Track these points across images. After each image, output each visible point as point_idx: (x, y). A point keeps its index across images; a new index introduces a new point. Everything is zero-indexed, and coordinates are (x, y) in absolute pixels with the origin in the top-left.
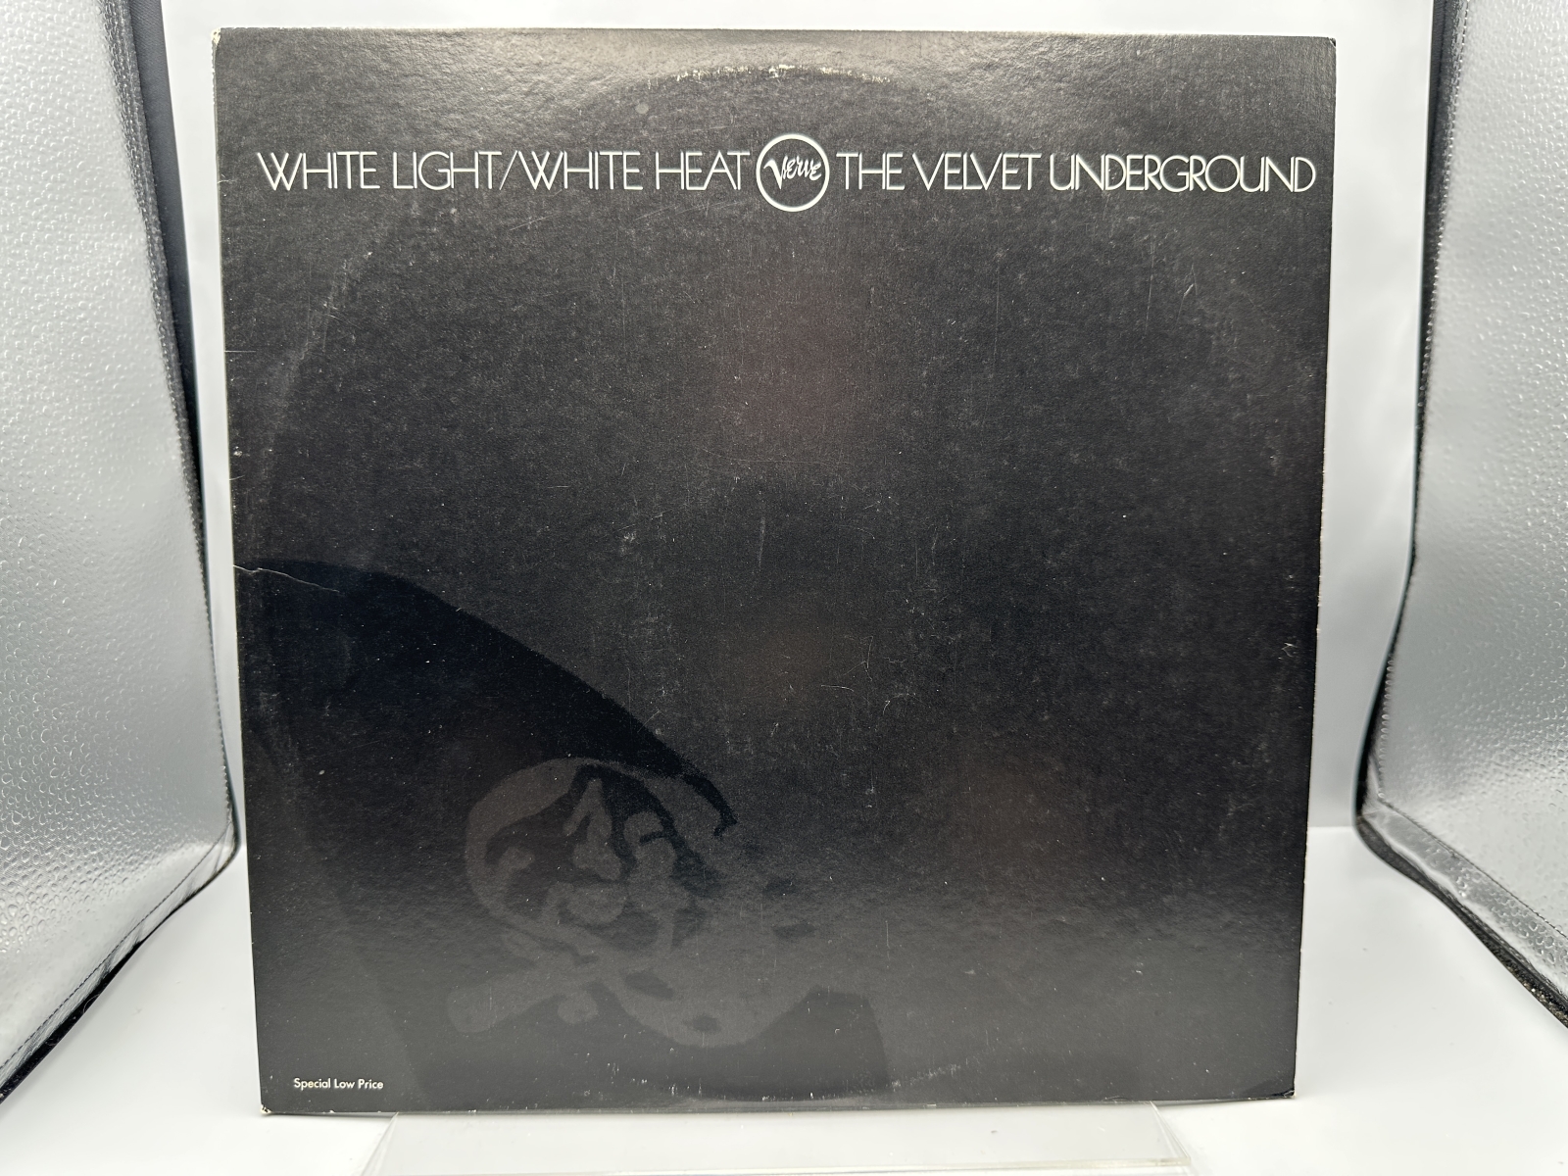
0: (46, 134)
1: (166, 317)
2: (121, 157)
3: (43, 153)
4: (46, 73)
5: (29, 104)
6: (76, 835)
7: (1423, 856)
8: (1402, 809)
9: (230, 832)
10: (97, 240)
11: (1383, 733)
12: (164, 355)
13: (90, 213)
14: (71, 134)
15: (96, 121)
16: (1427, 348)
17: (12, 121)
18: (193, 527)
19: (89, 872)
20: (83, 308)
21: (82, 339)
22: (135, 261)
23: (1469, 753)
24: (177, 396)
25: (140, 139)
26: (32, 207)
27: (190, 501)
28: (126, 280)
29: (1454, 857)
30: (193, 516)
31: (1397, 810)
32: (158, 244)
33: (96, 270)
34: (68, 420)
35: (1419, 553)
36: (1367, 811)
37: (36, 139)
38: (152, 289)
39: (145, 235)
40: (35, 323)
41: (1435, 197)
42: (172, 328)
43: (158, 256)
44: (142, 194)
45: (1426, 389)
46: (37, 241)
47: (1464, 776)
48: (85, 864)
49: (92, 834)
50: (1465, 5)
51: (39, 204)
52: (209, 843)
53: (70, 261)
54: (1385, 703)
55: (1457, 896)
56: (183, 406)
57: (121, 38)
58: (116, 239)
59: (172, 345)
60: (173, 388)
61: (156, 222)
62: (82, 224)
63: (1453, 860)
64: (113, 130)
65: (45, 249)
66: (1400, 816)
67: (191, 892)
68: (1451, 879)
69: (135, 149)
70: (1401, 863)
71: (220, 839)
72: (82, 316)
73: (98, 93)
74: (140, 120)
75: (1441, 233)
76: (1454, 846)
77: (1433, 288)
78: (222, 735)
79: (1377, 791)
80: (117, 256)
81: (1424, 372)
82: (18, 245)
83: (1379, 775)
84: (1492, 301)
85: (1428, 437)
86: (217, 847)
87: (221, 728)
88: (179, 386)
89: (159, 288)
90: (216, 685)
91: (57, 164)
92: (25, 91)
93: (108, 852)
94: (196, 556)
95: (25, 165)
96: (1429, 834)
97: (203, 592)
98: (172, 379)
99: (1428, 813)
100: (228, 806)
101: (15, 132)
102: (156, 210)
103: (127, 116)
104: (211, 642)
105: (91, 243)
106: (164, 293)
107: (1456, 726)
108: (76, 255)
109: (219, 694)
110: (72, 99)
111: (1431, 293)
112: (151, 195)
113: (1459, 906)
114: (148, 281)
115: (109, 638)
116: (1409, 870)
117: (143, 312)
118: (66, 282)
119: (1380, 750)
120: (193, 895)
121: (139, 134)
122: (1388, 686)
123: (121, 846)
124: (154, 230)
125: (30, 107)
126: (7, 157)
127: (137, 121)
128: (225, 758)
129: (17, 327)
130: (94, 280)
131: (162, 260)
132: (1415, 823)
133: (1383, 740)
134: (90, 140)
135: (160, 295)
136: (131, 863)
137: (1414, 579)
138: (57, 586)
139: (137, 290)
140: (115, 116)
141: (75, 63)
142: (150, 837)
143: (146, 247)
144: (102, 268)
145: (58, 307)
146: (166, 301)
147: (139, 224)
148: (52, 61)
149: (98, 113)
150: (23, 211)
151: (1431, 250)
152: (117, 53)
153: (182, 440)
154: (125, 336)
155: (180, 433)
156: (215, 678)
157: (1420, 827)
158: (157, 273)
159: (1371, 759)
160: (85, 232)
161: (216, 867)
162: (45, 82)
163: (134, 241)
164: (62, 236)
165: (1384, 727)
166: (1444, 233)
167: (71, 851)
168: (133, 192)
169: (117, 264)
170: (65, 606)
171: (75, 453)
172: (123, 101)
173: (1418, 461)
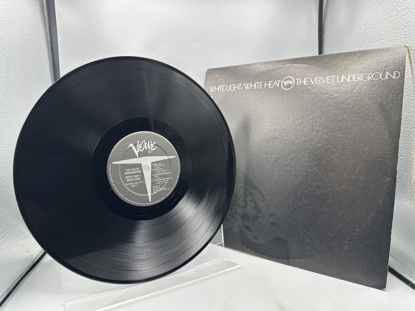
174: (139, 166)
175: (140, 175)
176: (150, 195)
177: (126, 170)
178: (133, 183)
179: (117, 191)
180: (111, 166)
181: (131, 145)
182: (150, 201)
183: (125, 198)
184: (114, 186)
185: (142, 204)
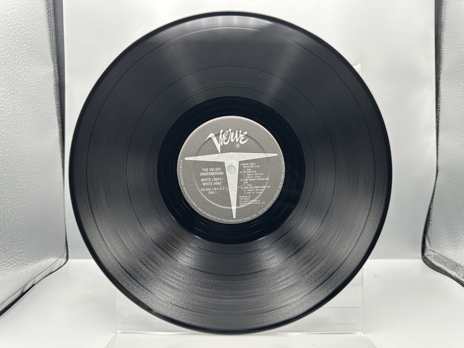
0: (26, 34)
1: (57, 94)
2: (48, 45)
3: (25, 39)
4: (28, 17)
5: (22, 25)
7: (446, 266)
9: (65, 254)
10: (39, 67)
11: (430, 228)
12: (56, 105)
13: (37, 59)
14: (34, 35)
15: (41, 33)
16: (438, 107)
17: (17, 29)
20: (33, 86)
21: (32, 95)
22: (50, 75)
23: (460, 230)
25: (54, 42)
26: (20, 54)
27: (61, 149)
28: (46, 80)
29: (456, 265)
30: (61, 154)
31: (436, 253)
32: (57, 73)
33: (38, 76)
35: (439, 169)
36: (426, 254)
37: (23, 35)
38: (54, 85)
39: (53, 69)
40: (18, 87)
41: (438, 63)
42: (59, 98)
43: (57, 76)
44: (53, 57)
45: (439, 119)
46: (21, 64)
47: (459, 238)
50: (444, 7)
51: (23, 53)
52: (58, 257)
53: (30, 72)
54: (430, 218)
55: (459, 277)
56: (61, 121)
57: (51, 13)
58: (44, 68)
59: (59, 103)
60: (58, 115)
61: (57, 66)
62: (35, 62)
63: (456, 266)
64: (46, 37)
65: (23, 67)
66: (437, 254)
67: (52, 272)
68: (456, 273)
69: (52, 44)
70: (439, 269)
71: (61, 257)
72: (33, 88)
73: (43, 26)
74: (54, 37)
76: (456, 262)
77: (439, 89)
78: (65, 223)
79: (429, 247)
80: (45, 73)
81: (438, 114)
82: (15, 64)
83: (429, 241)
84: (459, 90)
85: (440, 134)
86: (60, 260)
87: (65, 221)
88: (60, 115)
89: (56, 85)
90: (64, 207)
91: (29, 43)
92: (21, 20)
94: (61, 166)
95: (19, 42)
96: (448, 259)
97: (63, 177)
98: (58, 112)
99: (447, 252)
100: (66, 246)
101: (17, 32)
102: (57, 63)
103: (51, 34)
104: (64, 193)
105: (37, 68)
106: (57, 87)
107: (455, 222)
108: (32, 70)
110: (35, 26)
112: (56, 58)
113: (460, 281)
114: (53, 82)
115: (32, 185)
116: (441, 271)
117: (51, 91)
118: (29, 77)
119: (429, 233)
121: (54, 41)
122: (431, 213)
124: (56, 68)
125: (23, 25)
126: (15, 38)
127: (53, 37)
128: (66, 230)
129: (13, 87)
130: (37, 78)
132: (443, 256)
133: (430, 230)
134: (39, 38)
137: (438, 178)
138: (18, 166)
139: (49, 84)
143: (53, 72)
144: (40, 75)
145: (26, 84)
146: (58, 90)
147: (52, 66)
148: (30, 14)
149: (42, 31)
150: (18, 55)
151: (438, 78)
152: (49, 16)
153: (59, 131)
154: (45, 96)
155: (59, 128)
156: (64, 205)
157: (444, 257)
158: (56, 81)
159: (426, 237)
160: (35, 64)
161: (60, 265)
162: (28, 19)
164: (28, 64)
165: (430, 226)
166: (442, 72)
168: (50, 56)
169: (44, 75)
170: (20, 172)
171: (27, 127)
172: (50, 30)
173: (437, 141)
174: (221, 165)
175: (221, 179)
176: (234, 208)
177: (203, 169)
178: (211, 189)
179: (189, 198)
180: (183, 163)
181: (211, 135)
182: (234, 217)
183: (198, 208)
184: (185, 190)
185: (222, 219)
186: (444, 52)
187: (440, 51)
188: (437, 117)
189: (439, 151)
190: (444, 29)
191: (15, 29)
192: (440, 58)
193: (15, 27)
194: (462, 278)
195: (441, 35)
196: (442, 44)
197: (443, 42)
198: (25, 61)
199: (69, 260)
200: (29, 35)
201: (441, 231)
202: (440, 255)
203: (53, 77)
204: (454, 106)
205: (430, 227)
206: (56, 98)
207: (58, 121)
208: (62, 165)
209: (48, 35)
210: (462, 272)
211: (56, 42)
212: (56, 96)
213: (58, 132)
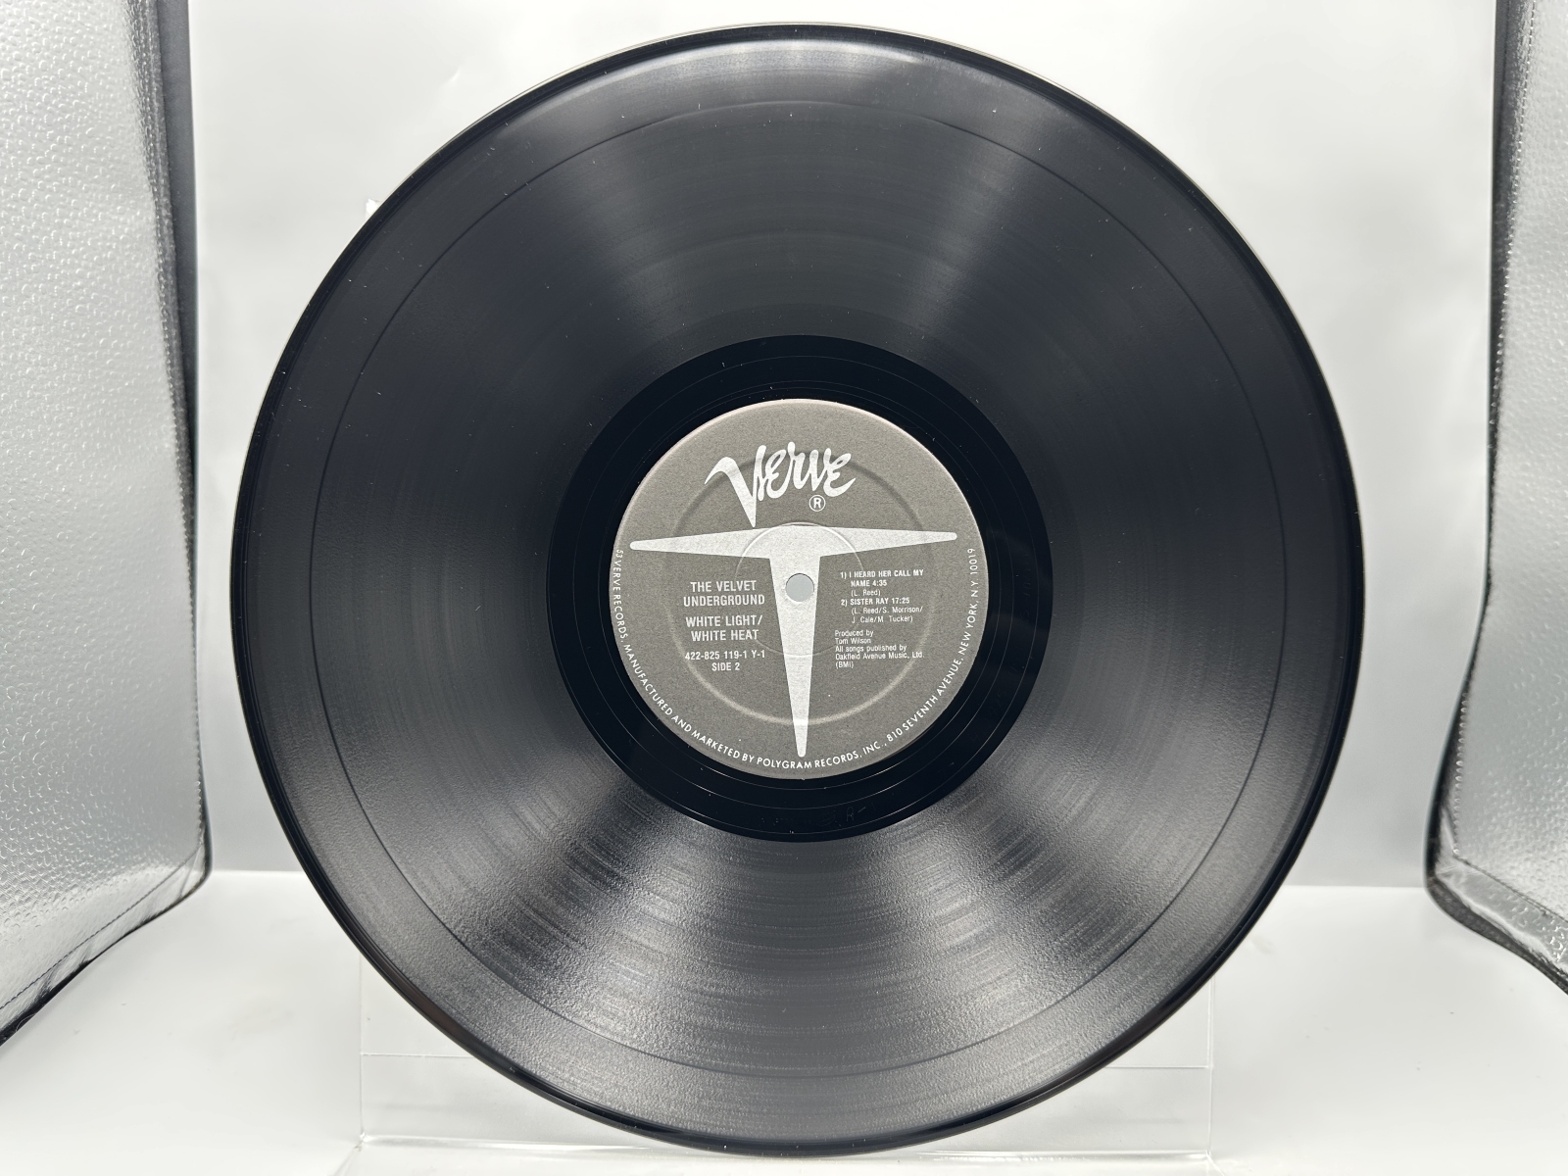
0: (55, 94)
1: (170, 302)
2: (134, 131)
3: (50, 112)
4: (60, 33)
5: (39, 60)
6: (21, 828)
7: (1508, 915)
8: (1481, 867)
9: (200, 854)
10: (101, 210)
11: (1457, 782)
12: (165, 340)
13: (96, 181)
14: (81, 98)
15: (110, 91)
16: (1498, 362)
17: (20, 75)
18: (182, 521)
19: (33, 872)
20: (81, 276)
21: (77, 307)
22: (141, 238)
23: (1561, 796)
24: (177, 384)
25: (156, 119)
26: (33, 164)
27: (182, 494)
28: (129, 256)
29: (1545, 914)
30: (183, 509)
31: (1476, 868)
32: (168, 228)
33: (98, 240)
34: (52, 387)
35: (1495, 580)
36: (1441, 870)
37: (44, 97)
38: (157, 270)
39: (154, 214)
40: (27, 282)
41: (1503, 205)
42: (176, 314)
43: (166, 239)
44: (154, 173)
45: (1498, 404)
46: (37, 200)
47: (1556, 821)
48: (30, 862)
49: (42, 830)
50: (1531, 6)
51: (41, 163)
52: (174, 864)
53: (70, 227)
54: (1459, 748)
55: (1551, 959)
56: (182, 396)
57: (144, 16)
58: (121, 213)
59: (174, 332)
60: (172, 374)
61: (167, 205)
62: (86, 192)
63: (1543, 919)
64: (127, 103)
65: (44, 210)
66: (1479, 873)
67: (152, 914)
68: (1543, 941)
69: (150, 128)
70: (1482, 926)
71: (187, 861)
72: (79, 284)
73: (114, 63)
74: (158, 101)
75: (1511, 241)
76: (1545, 903)
77: (1504, 298)
78: (199, 747)
79: (1452, 847)
80: (122, 230)
81: (1495, 387)
82: (15, 200)
85: (1501, 455)
86: (184, 870)
87: (198, 739)
88: (179, 375)
89: (165, 271)
90: (196, 693)
91: (65, 126)
92: (35, 46)
93: (57, 853)
94: (185, 552)
95: (30, 121)
96: (1515, 891)
97: (189, 592)
98: (172, 365)
99: (1512, 868)
100: (201, 827)
101: (21, 86)
102: (168, 193)
103: (144, 92)
104: (194, 646)
105: (95, 212)
106: (170, 277)
107: (1546, 766)
108: (77, 222)
109: (199, 702)
110: (86, 64)
111: (1501, 304)
112: (164, 177)
113: (1554, 970)
114: (153, 262)
116: (1492, 933)
117: (146, 291)
118: (65, 246)
119: (1453, 800)
120: (154, 918)
121: (156, 114)
122: (1462, 729)
123: (73, 848)
124: (164, 212)
125: (40, 64)
126: (11, 110)
127: (154, 101)
128: (201, 772)
130: (95, 249)
131: (170, 243)
132: (1498, 881)
133: (1457, 790)
134: (101, 108)
135: (166, 278)
136: (83, 869)
137: (1489, 609)
139: (140, 268)
140: (131, 90)
141: (92, 28)
142: (108, 843)
143: (154, 227)
144: (105, 239)
145: (53, 271)
146: (172, 286)
147: (149, 204)
148: (68, 23)
149: (112, 83)
150: (24, 167)
151: (1500, 259)
152: (139, 29)
153: (177, 429)
154: (124, 312)
155: (176, 422)
156: (195, 684)
157: (1503, 884)
158: (163, 256)
159: (1444, 813)
160: (89, 200)
161: (181, 891)
162: (59, 41)
163: (142, 219)
164: (63, 200)
165: (1459, 774)
166: (1515, 240)
167: (14, 846)
168: (144, 169)
169: (121, 238)
171: (58, 421)
172: (140, 78)
173: (1491, 482)
186: (1525, 168)
187: (1510, 165)
188: (1495, 397)
189: (1496, 517)
190: (1525, 86)
191: (13, 77)
192: (1510, 189)
193: (14, 68)
194: (1562, 961)
195: (1516, 108)
196: (1520, 138)
197: (1521, 134)
198: (50, 191)
199: (214, 874)
200: (64, 97)
201: (1495, 795)
202: (1489, 875)
203: (152, 241)
204: (1554, 361)
205: (1457, 778)
206: (164, 317)
207: (174, 397)
208: (187, 547)
209: (134, 96)
210: (1562, 941)
211: (163, 119)
212: (165, 309)
213: (173, 433)
